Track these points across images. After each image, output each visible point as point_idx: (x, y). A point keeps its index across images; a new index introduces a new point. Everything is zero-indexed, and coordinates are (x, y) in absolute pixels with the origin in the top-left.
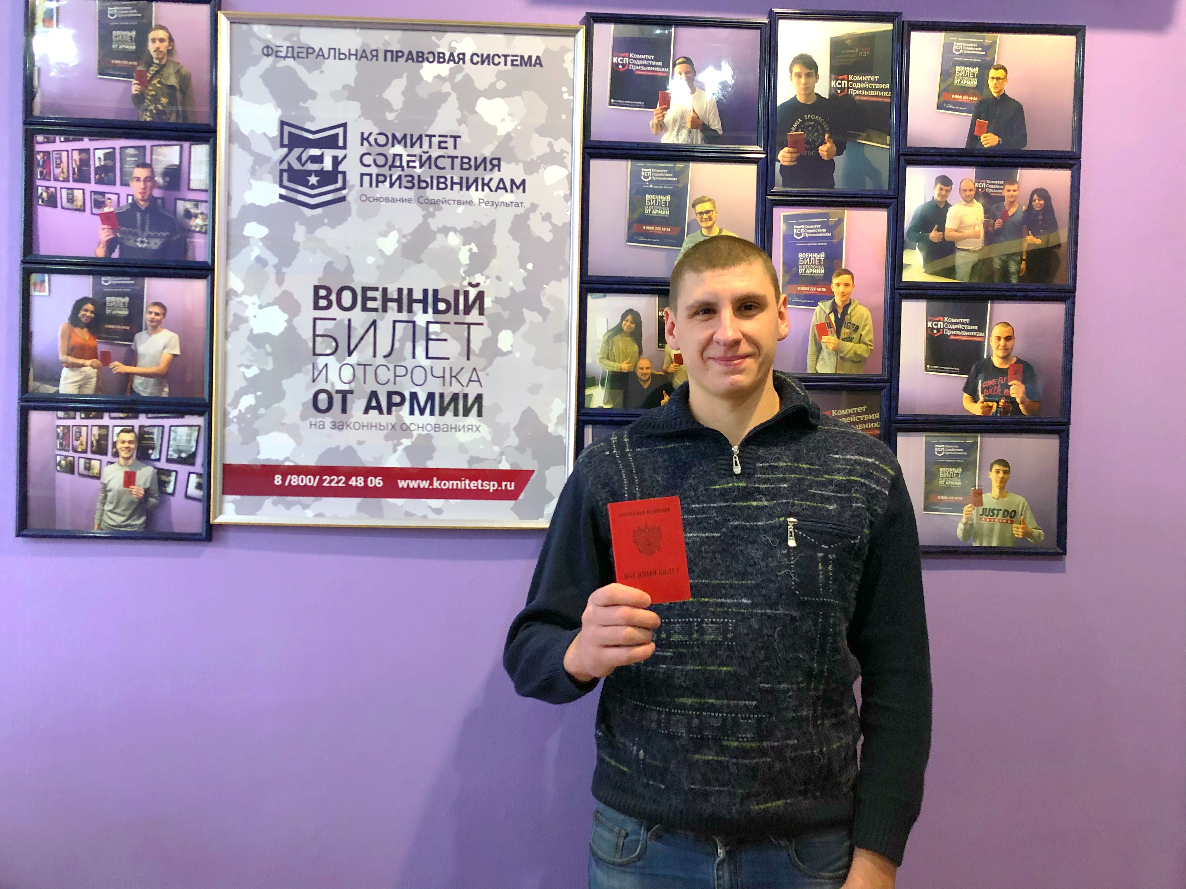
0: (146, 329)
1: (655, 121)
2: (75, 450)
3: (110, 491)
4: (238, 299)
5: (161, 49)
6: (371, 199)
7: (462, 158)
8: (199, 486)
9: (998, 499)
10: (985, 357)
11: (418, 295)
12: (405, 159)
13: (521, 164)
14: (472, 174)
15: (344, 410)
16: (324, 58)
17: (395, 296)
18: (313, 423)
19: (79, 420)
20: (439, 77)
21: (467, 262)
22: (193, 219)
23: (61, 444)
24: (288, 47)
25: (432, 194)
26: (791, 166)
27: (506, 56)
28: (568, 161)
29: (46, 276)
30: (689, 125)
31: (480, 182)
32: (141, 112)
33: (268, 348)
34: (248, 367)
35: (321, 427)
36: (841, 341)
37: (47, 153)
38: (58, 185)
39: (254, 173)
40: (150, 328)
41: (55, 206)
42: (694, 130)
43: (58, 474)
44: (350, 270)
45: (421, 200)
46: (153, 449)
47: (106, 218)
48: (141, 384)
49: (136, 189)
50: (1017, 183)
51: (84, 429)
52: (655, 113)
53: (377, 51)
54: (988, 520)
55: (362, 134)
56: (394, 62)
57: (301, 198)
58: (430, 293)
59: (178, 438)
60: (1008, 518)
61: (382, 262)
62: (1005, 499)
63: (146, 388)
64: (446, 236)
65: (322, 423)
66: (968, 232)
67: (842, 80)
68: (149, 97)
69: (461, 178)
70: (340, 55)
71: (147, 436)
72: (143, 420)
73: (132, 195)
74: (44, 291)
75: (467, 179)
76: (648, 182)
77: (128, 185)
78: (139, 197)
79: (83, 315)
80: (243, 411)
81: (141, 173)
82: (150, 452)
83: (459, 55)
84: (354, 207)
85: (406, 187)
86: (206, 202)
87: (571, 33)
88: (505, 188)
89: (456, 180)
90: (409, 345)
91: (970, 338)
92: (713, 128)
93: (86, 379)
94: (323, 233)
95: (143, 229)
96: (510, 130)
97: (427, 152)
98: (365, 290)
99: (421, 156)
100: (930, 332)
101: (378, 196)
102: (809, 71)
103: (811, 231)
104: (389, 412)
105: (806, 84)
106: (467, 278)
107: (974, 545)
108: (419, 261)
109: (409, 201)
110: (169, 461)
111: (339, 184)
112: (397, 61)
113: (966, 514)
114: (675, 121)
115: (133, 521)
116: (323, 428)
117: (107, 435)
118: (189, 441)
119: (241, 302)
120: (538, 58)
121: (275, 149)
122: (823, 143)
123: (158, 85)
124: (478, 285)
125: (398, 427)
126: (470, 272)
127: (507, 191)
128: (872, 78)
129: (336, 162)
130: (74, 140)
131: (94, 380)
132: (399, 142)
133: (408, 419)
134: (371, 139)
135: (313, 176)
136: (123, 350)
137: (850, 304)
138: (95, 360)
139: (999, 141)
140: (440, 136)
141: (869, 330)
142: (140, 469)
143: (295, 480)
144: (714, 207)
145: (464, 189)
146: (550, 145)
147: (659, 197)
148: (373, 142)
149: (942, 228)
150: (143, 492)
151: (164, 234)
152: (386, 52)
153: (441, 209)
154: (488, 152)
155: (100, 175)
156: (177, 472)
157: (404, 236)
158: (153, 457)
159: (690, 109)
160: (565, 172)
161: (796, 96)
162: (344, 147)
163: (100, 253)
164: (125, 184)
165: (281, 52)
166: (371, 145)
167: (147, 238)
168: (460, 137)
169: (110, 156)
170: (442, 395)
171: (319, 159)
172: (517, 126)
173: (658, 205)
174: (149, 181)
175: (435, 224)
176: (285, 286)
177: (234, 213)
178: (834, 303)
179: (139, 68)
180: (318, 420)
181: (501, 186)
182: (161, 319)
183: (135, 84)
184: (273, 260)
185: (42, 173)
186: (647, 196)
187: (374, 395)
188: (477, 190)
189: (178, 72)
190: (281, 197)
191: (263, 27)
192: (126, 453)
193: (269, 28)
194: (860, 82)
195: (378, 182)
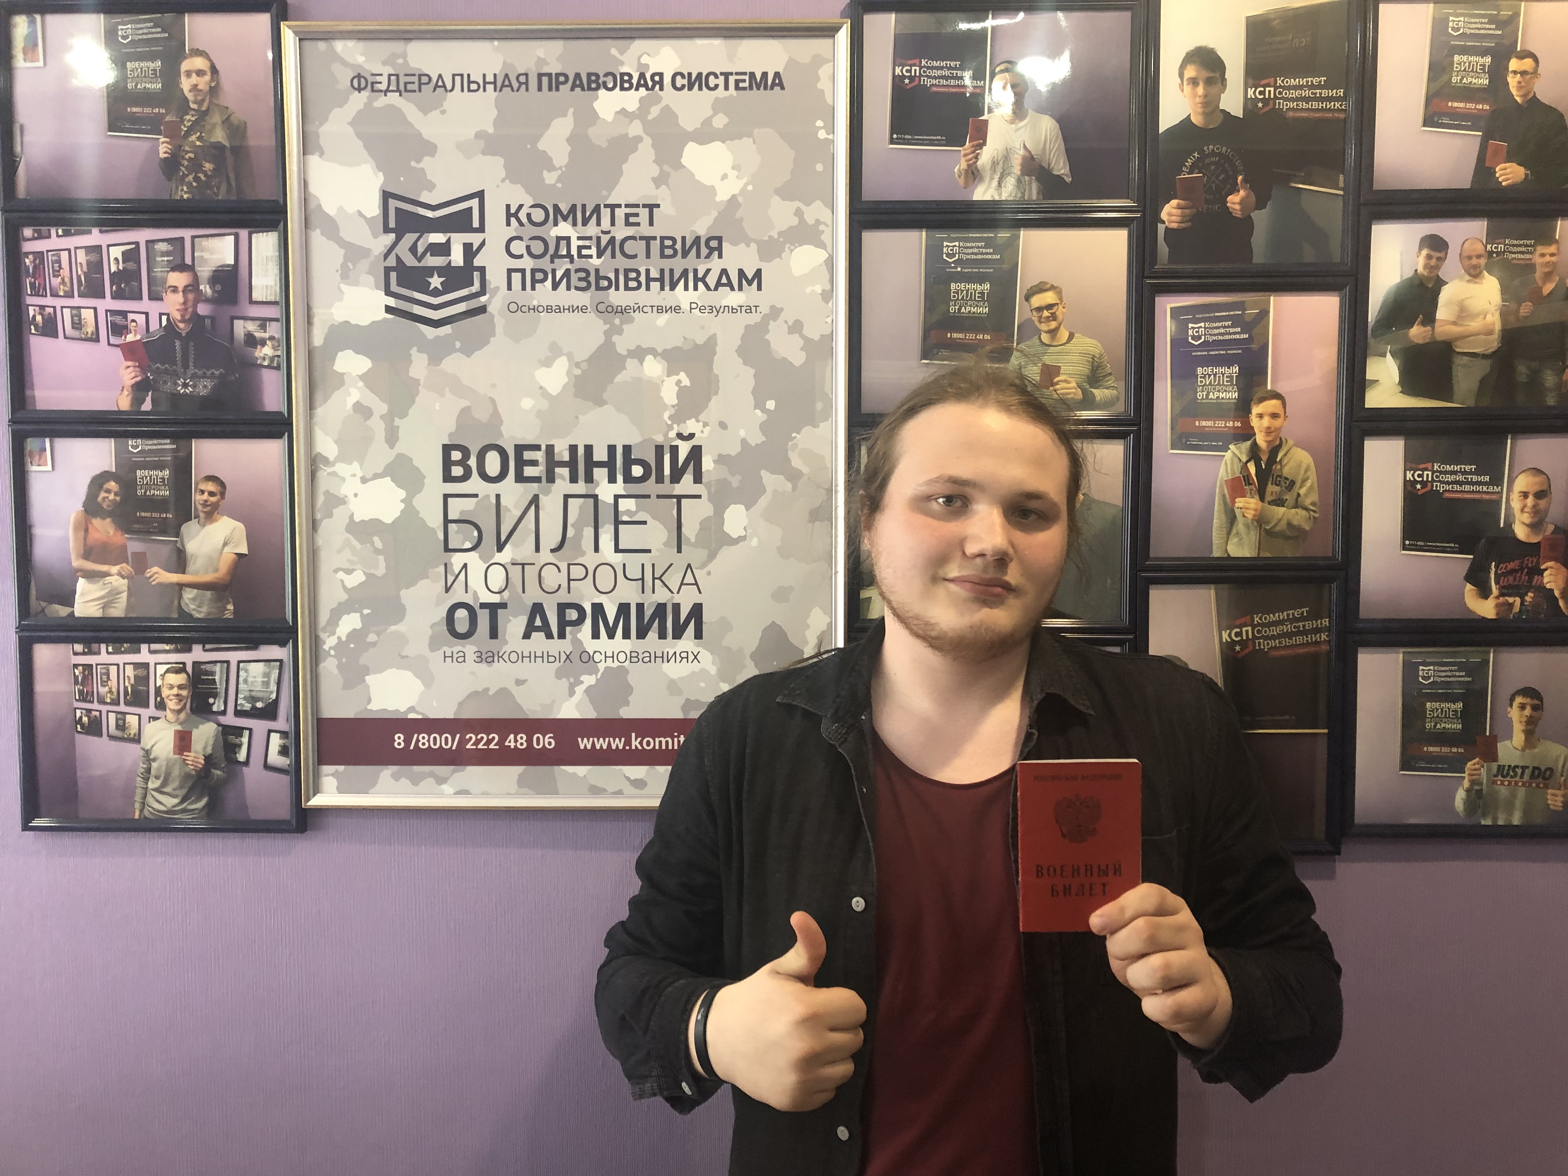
0: (197, 517)
1: (963, 165)
2: (102, 701)
3: (154, 760)
4: (330, 470)
5: (199, 87)
6: (524, 309)
7: (663, 239)
8: (284, 751)
9: (1523, 750)
10: (1502, 525)
11: (601, 455)
12: (575, 244)
13: (753, 246)
14: (678, 264)
15: (494, 633)
16: (446, 90)
17: (566, 458)
18: (448, 654)
19: (104, 656)
20: (623, 112)
21: (675, 402)
22: (259, 347)
23: (81, 692)
24: (390, 75)
25: (618, 297)
26: (1184, 229)
27: (726, 75)
28: (826, 238)
29: (47, 440)
30: (1017, 170)
31: (691, 276)
32: (174, 186)
33: (378, 544)
34: (349, 572)
35: (460, 660)
36: (1266, 505)
37: (39, 255)
38: (58, 302)
39: (345, 275)
40: (202, 515)
41: (56, 336)
42: (1027, 178)
43: (77, 735)
44: (496, 419)
45: (601, 308)
46: (215, 696)
47: (129, 351)
48: (193, 599)
49: (173, 304)
50: (1557, 242)
51: (113, 670)
52: (962, 153)
53: (526, 75)
54: (1506, 783)
55: (508, 207)
56: (554, 92)
57: (418, 310)
58: (619, 451)
59: (250, 679)
60: (1540, 779)
61: (544, 405)
62: (1536, 750)
63: (199, 606)
64: (641, 361)
65: (462, 654)
66: (1474, 325)
67: (1265, 86)
68: (186, 163)
69: (662, 271)
70: (469, 84)
71: (205, 677)
72: (198, 654)
73: (168, 315)
74: (46, 465)
75: (672, 271)
76: (952, 262)
77: (162, 299)
78: (177, 316)
79: (104, 498)
80: (344, 639)
81: (178, 279)
82: (211, 700)
83: (653, 76)
84: (499, 323)
85: (577, 288)
86: (277, 320)
87: (829, 31)
88: (730, 284)
89: (654, 274)
90: (589, 532)
91: (1477, 496)
92: (1056, 173)
93: (114, 593)
94: (453, 363)
95: (186, 367)
96: (737, 192)
97: (609, 232)
98: (520, 449)
99: (599, 239)
100: (1409, 488)
101: (535, 303)
102: (1212, 75)
103: (1216, 331)
104: (562, 635)
105: (1205, 96)
106: (675, 426)
107: (1483, 822)
108: (600, 402)
109: (583, 309)
110: (239, 713)
111: (476, 287)
112: (557, 89)
113: (1470, 775)
114: (994, 164)
115: (189, 804)
116: (464, 661)
117: (147, 677)
118: (266, 684)
119: (334, 474)
120: (777, 75)
121: (375, 236)
122: (1234, 190)
123: (198, 143)
124: (691, 436)
125: (575, 658)
126: (679, 417)
127: (732, 289)
128: (1316, 81)
129: (469, 252)
130: (77, 233)
131: (124, 595)
132: (565, 219)
133: (590, 645)
134: (522, 215)
135: (436, 276)
136: (166, 550)
137: (1280, 446)
138: (124, 565)
139: (1526, 175)
140: (627, 206)
141: (1311, 488)
142: (197, 727)
143: (424, 741)
144: (1061, 299)
145: (667, 288)
146: (799, 213)
147: (971, 286)
148: (524, 220)
149: (1430, 319)
150: (203, 762)
151: (217, 373)
152: (540, 76)
153: (632, 320)
154: (702, 228)
155: (119, 287)
156: (250, 730)
157: (577, 365)
158: (215, 708)
159: (1018, 145)
160: (823, 255)
161: (1190, 115)
162: (481, 229)
163: (125, 403)
164: (155, 297)
165: (381, 83)
166: (521, 224)
167: (191, 379)
168: (658, 206)
169: (131, 256)
170: (640, 607)
171: (444, 249)
172: (746, 185)
173: (969, 298)
174: (190, 291)
175: (622, 344)
176: (400, 448)
177: (318, 339)
178: (1255, 444)
179: (168, 118)
180: (456, 649)
181: (724, 281)
182: (218, 501)
183: (163, 143)
184: (380, 407)
185: (32, 285)
186: (953, 285)
187: (538, 609)
188: (686, 288)
189: (227, 122)
190: (389, 309)
191: (351, 44)
192: (177, 704)
193: (361, 45)
194: (1296, 88)
195: (534, 282)
